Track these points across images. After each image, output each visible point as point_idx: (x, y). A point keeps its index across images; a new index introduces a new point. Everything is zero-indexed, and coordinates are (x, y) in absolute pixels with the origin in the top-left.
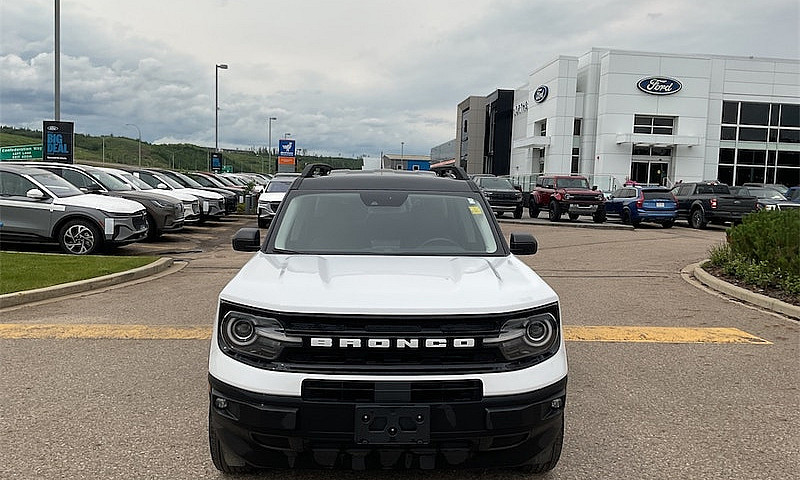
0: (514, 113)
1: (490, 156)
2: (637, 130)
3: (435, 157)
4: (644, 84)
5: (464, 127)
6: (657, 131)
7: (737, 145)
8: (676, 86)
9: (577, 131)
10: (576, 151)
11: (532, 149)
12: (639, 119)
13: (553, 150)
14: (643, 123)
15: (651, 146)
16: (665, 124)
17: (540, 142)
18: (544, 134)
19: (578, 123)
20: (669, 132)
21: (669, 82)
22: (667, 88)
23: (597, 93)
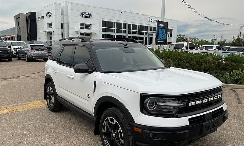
0: (37, 20)
1: (29, 34)
2: (81, 28)
3: (2, 35)
4: (82, 14)
5: (18, 24)
6: (86, 28)
7: (106, 33)
8: (90, 15)
9: (62, 27)
10: (62, 34)
11: (47, 32)
12: (81, 25)
13: (55, 33)
14: (82, 26)
15: (85, 33)
16: (88, 26)
17: (50, 30)
18: (51, 28)
19: (62, 24)
20: (89, 29)
21: (88, 14)
22: (88, 16)
23: (67, 16)
